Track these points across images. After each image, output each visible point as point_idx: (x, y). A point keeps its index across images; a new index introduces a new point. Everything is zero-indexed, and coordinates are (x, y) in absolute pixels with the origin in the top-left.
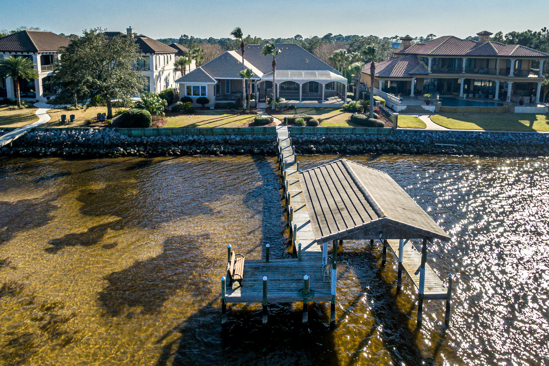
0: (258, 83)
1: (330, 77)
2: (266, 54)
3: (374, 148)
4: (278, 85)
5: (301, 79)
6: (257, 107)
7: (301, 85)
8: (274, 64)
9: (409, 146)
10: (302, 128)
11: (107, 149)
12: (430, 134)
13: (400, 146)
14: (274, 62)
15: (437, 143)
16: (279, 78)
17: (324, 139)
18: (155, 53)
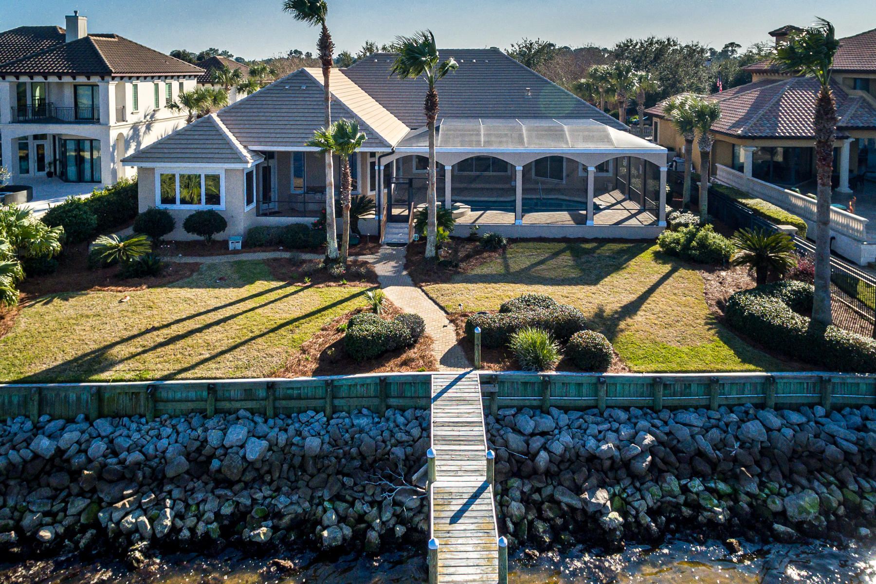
0: (385, 161)
1: (612, 144)
2: (405, 72)
4: (448, 168)
5: (520, 148)
6: (383, 239)
7: (519, 169)
8: (431, 105)
10: (547, 382)
14: (431, 97)
16: (450, 148)
17: (650, 450)
18: (113, 78)
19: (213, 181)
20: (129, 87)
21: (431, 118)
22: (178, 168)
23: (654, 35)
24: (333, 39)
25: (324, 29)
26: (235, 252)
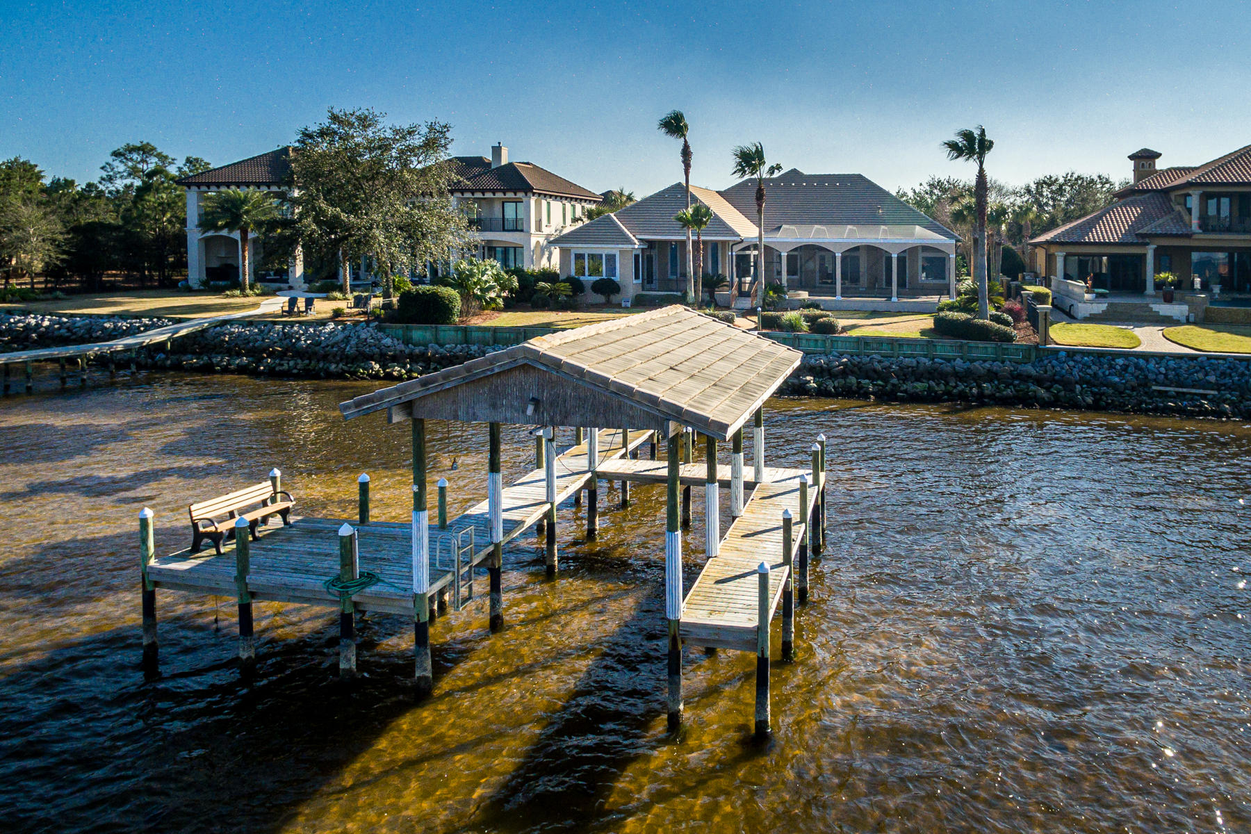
3: (975, 391)
4: (784, 254)
6: (733, 306)
8: (760, 196)
9: (1073, 391)
11: (346, 365)
12: (1141, 361)
13: (1048, 389)
14: (760, 191)
15: (1158, 384)
18: (534, 194)
19: (611, 259)
20: (544, 203)
21: (760, 206)
22: (587, 249)
24: (692, 149)
25: (686, 141)
26: (626, 308)
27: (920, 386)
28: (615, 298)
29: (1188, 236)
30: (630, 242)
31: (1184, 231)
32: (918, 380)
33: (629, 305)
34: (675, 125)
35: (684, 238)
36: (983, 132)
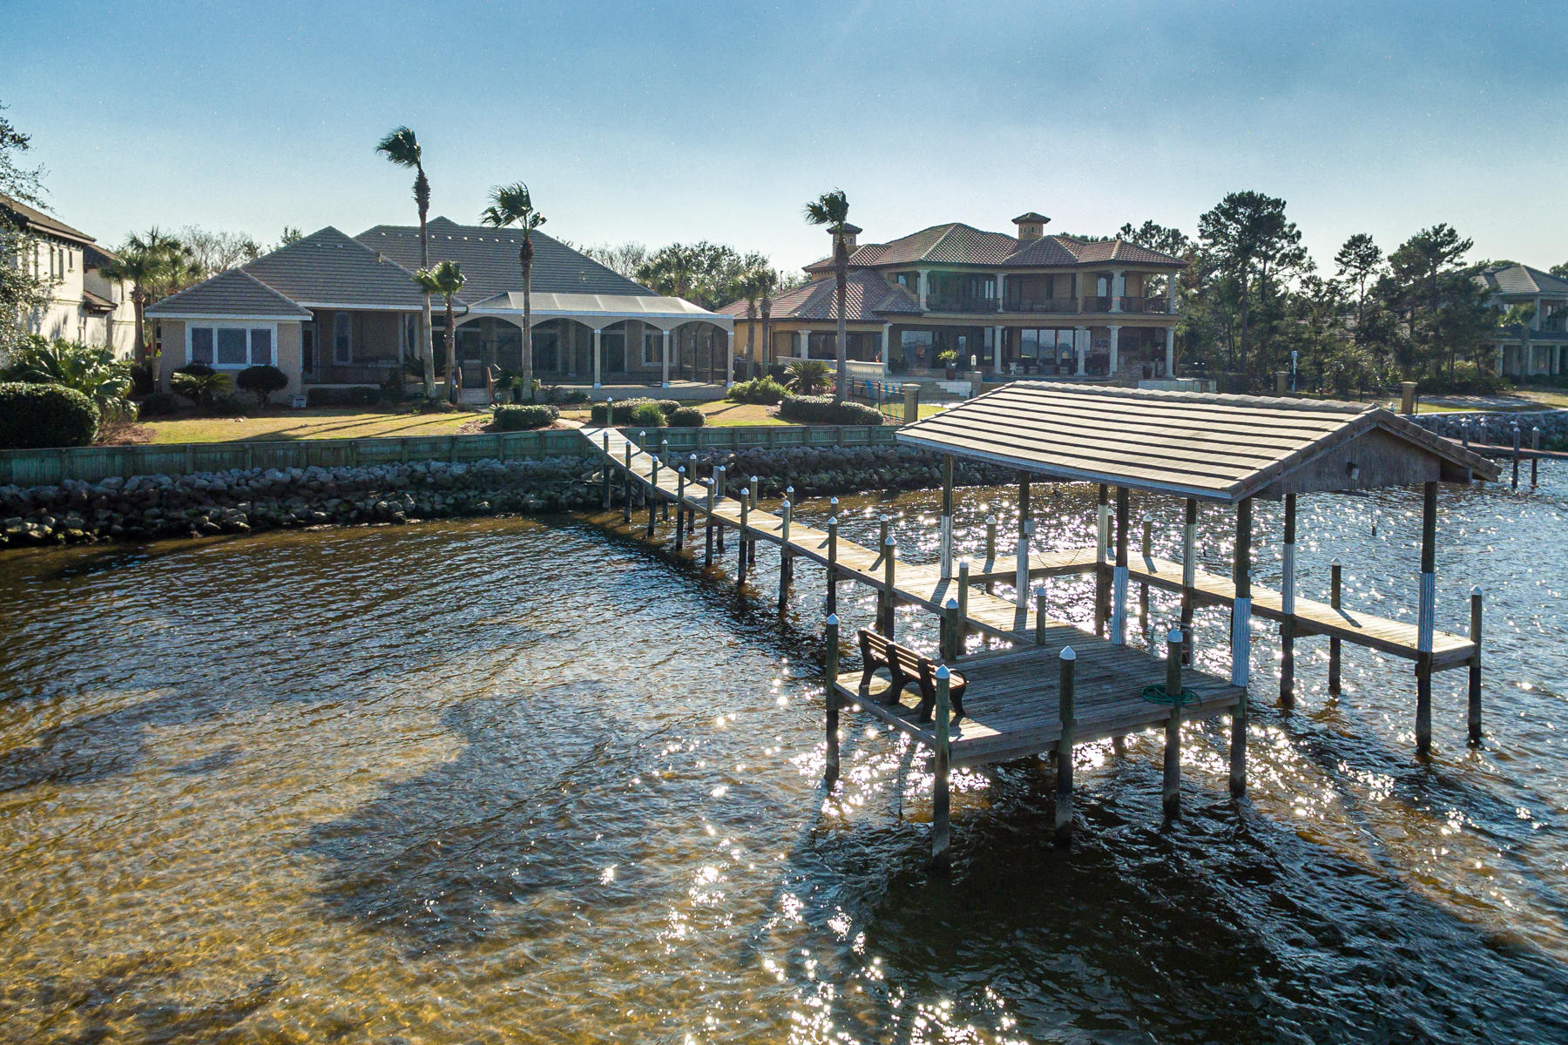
5: (597, 311)
7: (597, 332)
19: (262, 337)
21: (526, 266)
22: (216, 321)
23: (707, 239)
24: (429, 183)
26: (300, 408)
27: (825, 477)
28: (275, 396)
29: (919, 314)
30: (294, 310)
31: (915, 309)
32: (815, 472)
33: (304, 404)
34: (402, 148)
35: (420, 308)
36: (844, 197)
